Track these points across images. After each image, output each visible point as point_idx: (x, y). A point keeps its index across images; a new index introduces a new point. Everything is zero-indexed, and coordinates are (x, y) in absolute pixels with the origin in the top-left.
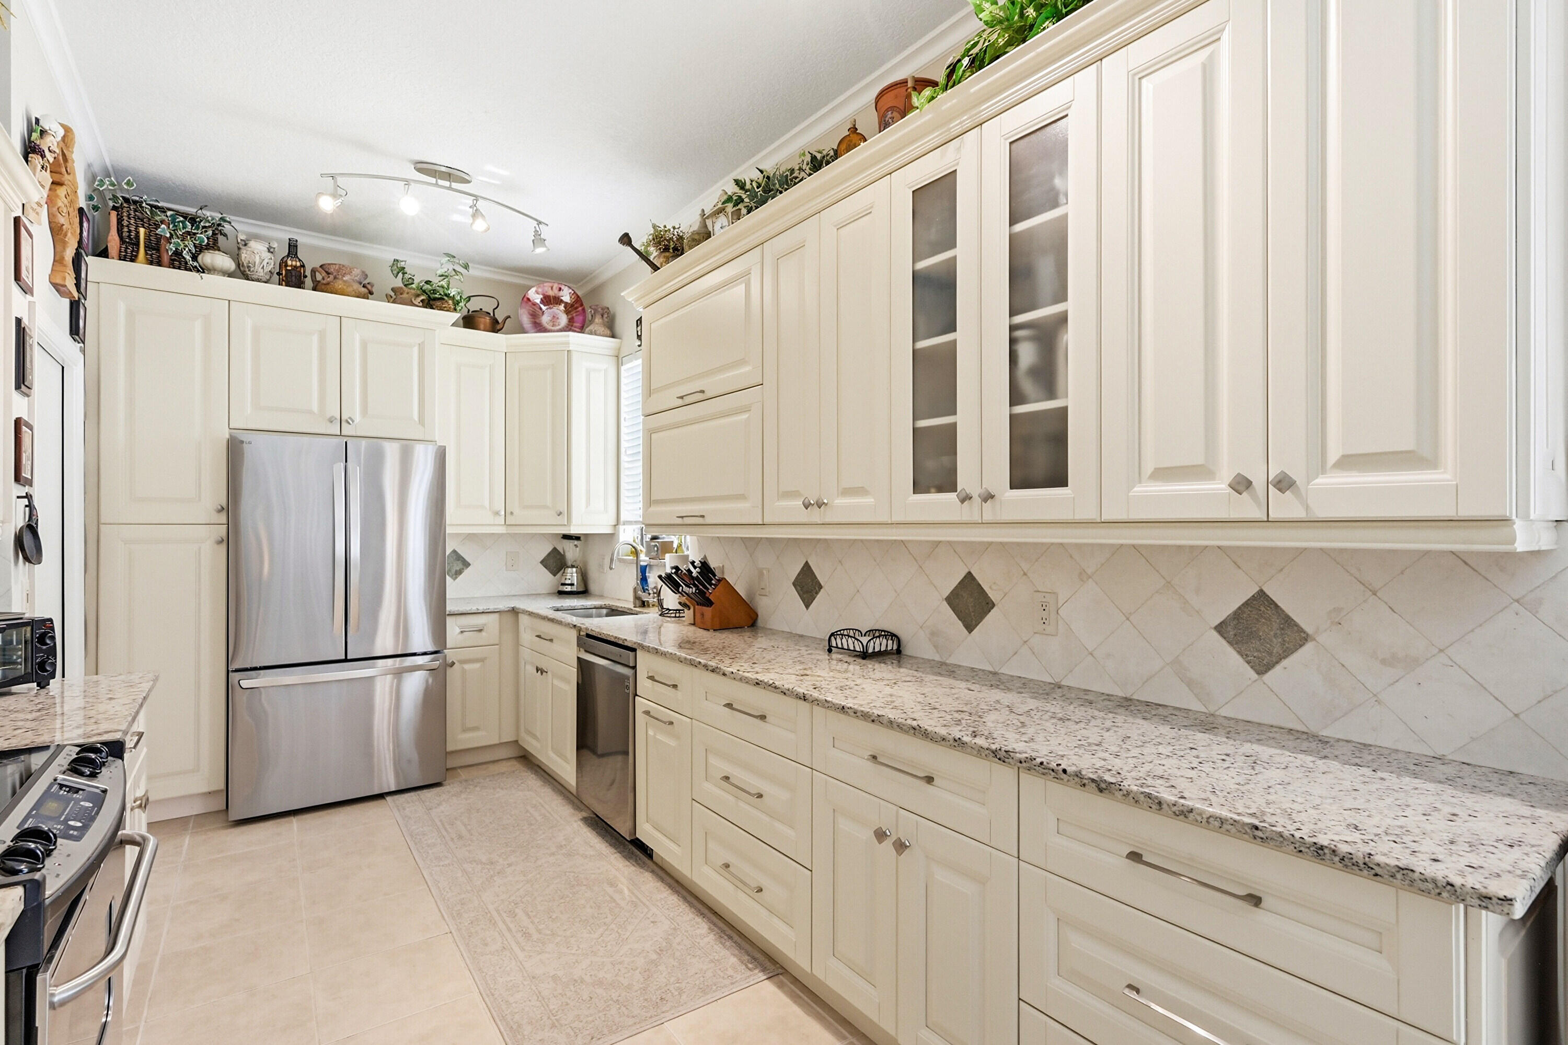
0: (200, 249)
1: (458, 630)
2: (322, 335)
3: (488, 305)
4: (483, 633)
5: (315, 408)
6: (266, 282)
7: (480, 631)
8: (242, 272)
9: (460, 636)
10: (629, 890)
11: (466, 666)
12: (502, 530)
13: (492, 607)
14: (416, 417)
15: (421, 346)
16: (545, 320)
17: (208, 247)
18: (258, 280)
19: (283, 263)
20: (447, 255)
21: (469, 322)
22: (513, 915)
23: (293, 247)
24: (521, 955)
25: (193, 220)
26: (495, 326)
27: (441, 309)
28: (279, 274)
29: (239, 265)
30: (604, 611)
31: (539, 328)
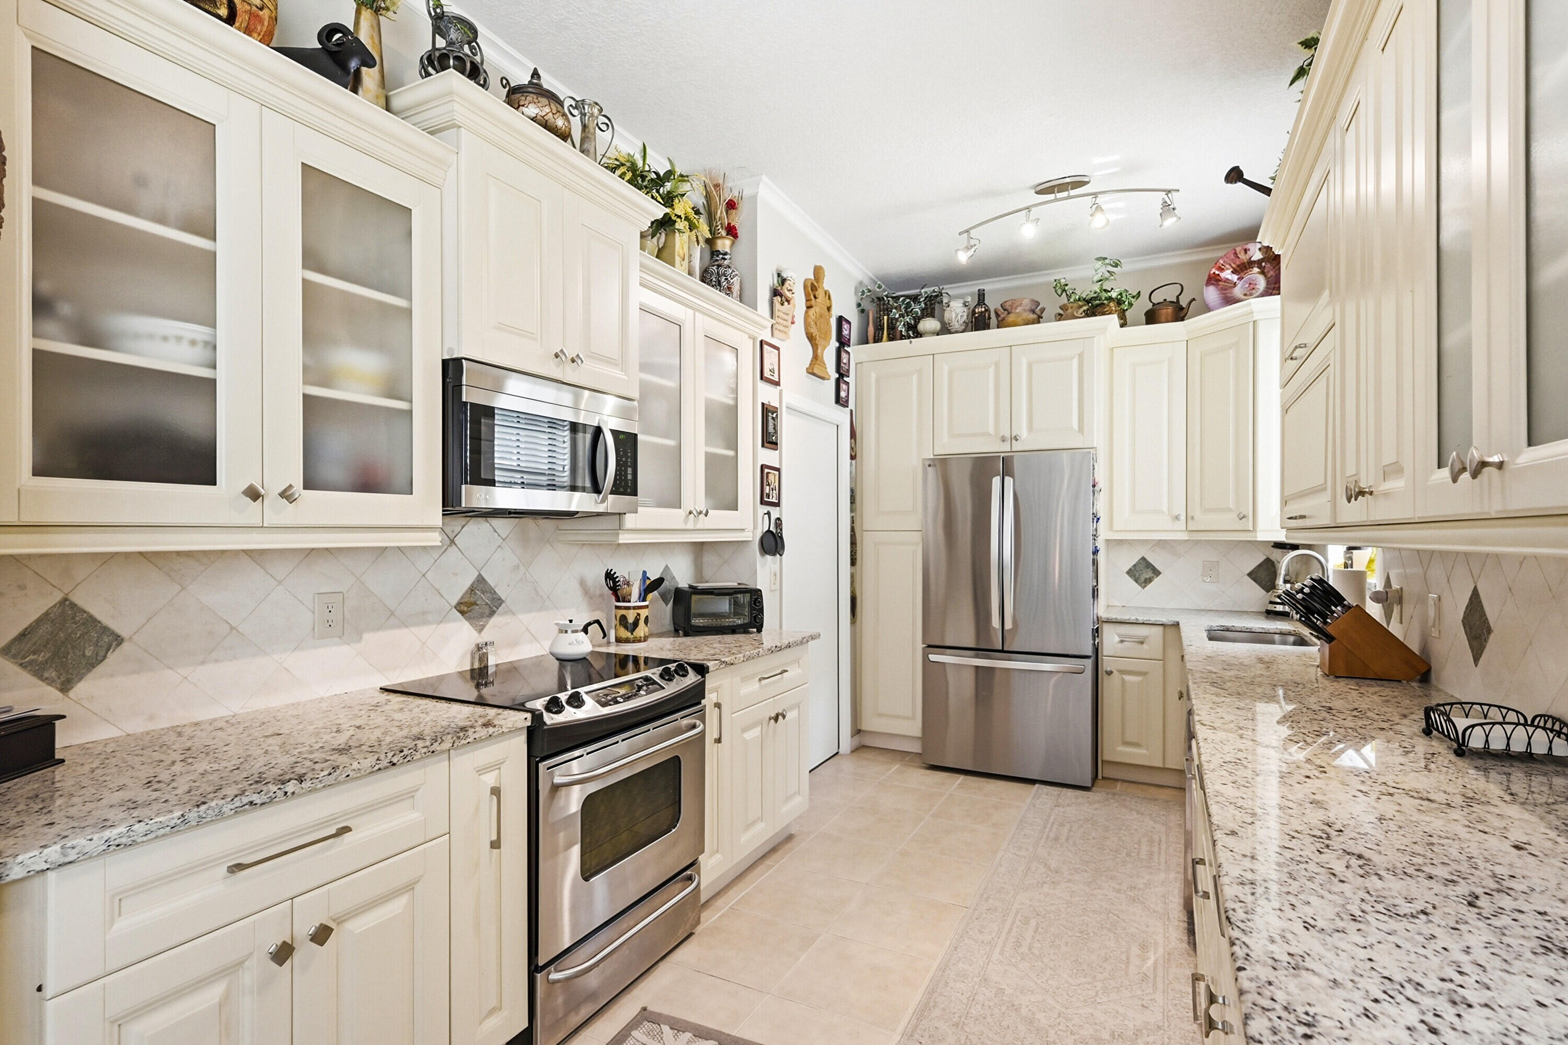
0: (918, 319)
1: (1117, 639)
2: (997, 365)
3: (1169, 294)
4: (1145, 646)
5: (991, 430)
6: (962, 332)
7: (1142, 643)
8: (945, 330)
9: (1120, 645)
10: (1155, 963)
11: (1127, 678)
12: (1184, 536)
13: (1153, 618)
14: (1075, 425)
15: (1081, 356)
16: (1238, 292)
17: (923, 317)
18: (957, 332)
19: (974, 312)
20: (1098, 259)
21: (1151, 317)
22: (1026, 921)
23: (981, 295)
24: (996, 956)
25: (915, 298)
26: (1179, 313)
27: (1103, 314)
28: (972, 322)
29: (943, 324)
30: (1292, 639)
31: (1229, 301)
